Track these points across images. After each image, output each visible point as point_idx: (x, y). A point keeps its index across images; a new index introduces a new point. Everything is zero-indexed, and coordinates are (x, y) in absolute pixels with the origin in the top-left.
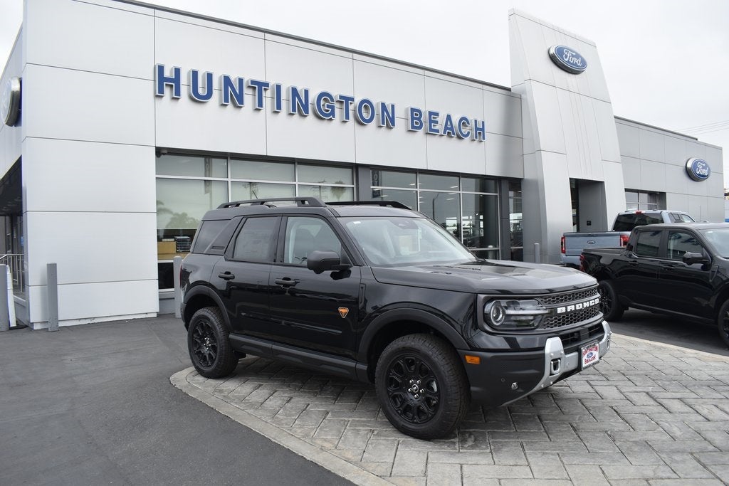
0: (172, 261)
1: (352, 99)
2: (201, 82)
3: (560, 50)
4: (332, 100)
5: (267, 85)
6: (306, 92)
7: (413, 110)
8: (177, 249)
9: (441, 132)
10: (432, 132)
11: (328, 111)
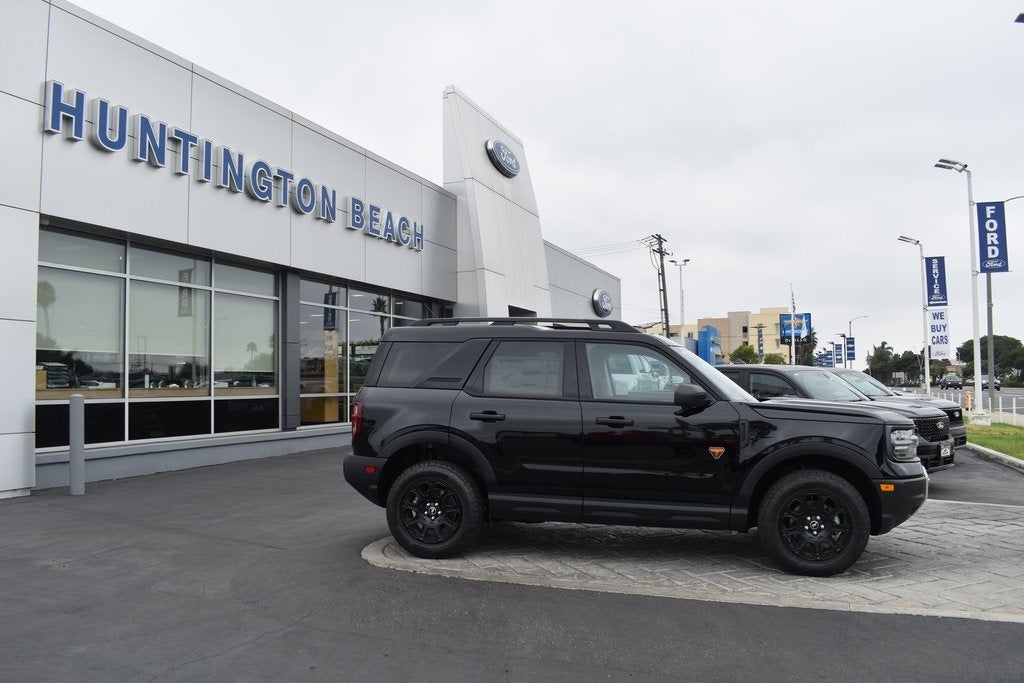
0: (67, 402)
1: (291, 177)
2: (113, 121)
3: (498, 145)
4: (270, 175)
5: (194, 139)
6: (241, 157)
7: (355, 201)
8: (48, 383)
9: (382, 235)
10: (371, 234)
11: (263, 188)
